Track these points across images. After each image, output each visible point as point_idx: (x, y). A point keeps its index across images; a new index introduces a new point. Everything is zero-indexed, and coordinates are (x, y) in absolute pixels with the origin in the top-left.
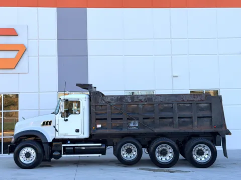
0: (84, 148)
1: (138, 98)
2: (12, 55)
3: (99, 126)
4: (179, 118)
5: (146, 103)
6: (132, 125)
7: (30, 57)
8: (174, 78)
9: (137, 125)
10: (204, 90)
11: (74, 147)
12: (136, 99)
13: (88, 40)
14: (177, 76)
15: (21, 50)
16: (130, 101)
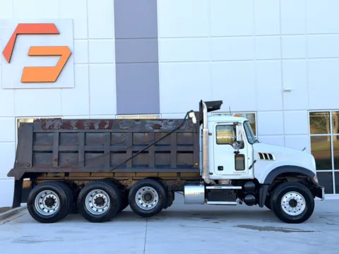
2: (52, 62)
7: (77, 65)
8: (285, 93)
10: (330, 111)
13: (159, 39)
14: (289, 91)
15: (64, 55)
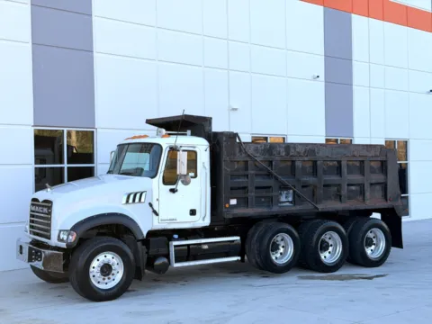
0: (206, 247)
1: (295, 148)
3: (233, 202)
4: (348, 185)
5: (306, 159)
6: (283, 199)
8: (232, 112)
9: (290, 199)
11: (188, 245)
12: (292, 152)
14: (236, 109)
16: (284, 154)
